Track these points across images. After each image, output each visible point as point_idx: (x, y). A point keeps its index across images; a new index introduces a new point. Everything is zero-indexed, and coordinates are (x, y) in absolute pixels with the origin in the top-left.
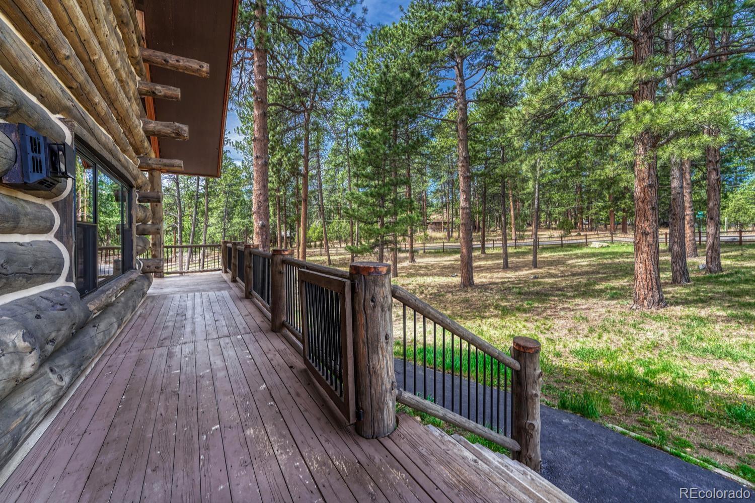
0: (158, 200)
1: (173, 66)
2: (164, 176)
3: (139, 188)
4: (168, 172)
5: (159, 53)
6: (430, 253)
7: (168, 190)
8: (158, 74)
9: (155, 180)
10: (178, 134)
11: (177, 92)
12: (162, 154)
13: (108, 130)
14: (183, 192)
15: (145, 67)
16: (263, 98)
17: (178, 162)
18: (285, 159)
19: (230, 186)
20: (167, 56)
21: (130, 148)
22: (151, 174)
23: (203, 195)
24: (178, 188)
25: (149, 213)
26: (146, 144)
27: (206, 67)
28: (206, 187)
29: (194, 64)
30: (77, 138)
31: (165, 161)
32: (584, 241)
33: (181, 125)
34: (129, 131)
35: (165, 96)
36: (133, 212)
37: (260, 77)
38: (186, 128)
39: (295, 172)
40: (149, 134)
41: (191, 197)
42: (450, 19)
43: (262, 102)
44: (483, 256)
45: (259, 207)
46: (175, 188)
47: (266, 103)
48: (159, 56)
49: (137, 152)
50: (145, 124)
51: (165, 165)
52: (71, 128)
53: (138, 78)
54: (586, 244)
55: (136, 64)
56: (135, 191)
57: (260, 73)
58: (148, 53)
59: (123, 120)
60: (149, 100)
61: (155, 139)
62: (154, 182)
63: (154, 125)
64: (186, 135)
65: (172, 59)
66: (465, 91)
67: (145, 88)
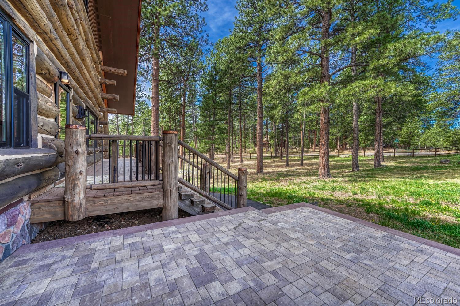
0: (107, 124)
1: (113, 72)
2: (109, 114)
3: (100, 119)
4: (111, 113)
5: (108, 68)
6: (253, 159)
7: (112, 121)
8: (107, 75)
9: (106, 116)
10: (115, 99)
11: (114, 82)
12: (108, 107)
13: (91, 101)
14: (120, 123)
15: (102, 73)
16: (157, 78)
17: (114, 109)
18: (172, 106)
19: (146, 119)
20: (111, 68)
21: (97, 105)
22: (104, 114)
23: (131, 124)
24: (118, 120)
25: (103, 129)
26: (103, 103)
27: (126, 72)
28: (133, 120)
29: (121, 71)
30: (87, 106)
31: (109, 109)
32: (337, 154)
33: (116, 95)
34: (97, 99)
35: (110, 84)
36: (98, 128)
37: (156, 68)
38: (118, 96)
39: (178, 113)
40: (103, 99)
41: (125, 125)
42: (250, 39)
43: (156, 79)
44: (281, 161)
45: (154, 130)
46: (116, 120)
47: (158, 80)
48: (107, 68)
49: (99, 106)
50: (102, 95)
51: (109, 111)
52: (85, 104)
53: (100, 78)
54: (338, 156)
55: (99, 72)
56: (98, 120)
57: (156, 66)
58: (104, 67)
59: (95, 96)
60: (104, 86)
61: (106, 101)
62: (105, 117)
63: (106, 95)
64: (118, 99)
65: (113, 70)
66: (261, 73)
67: (102, 81)
